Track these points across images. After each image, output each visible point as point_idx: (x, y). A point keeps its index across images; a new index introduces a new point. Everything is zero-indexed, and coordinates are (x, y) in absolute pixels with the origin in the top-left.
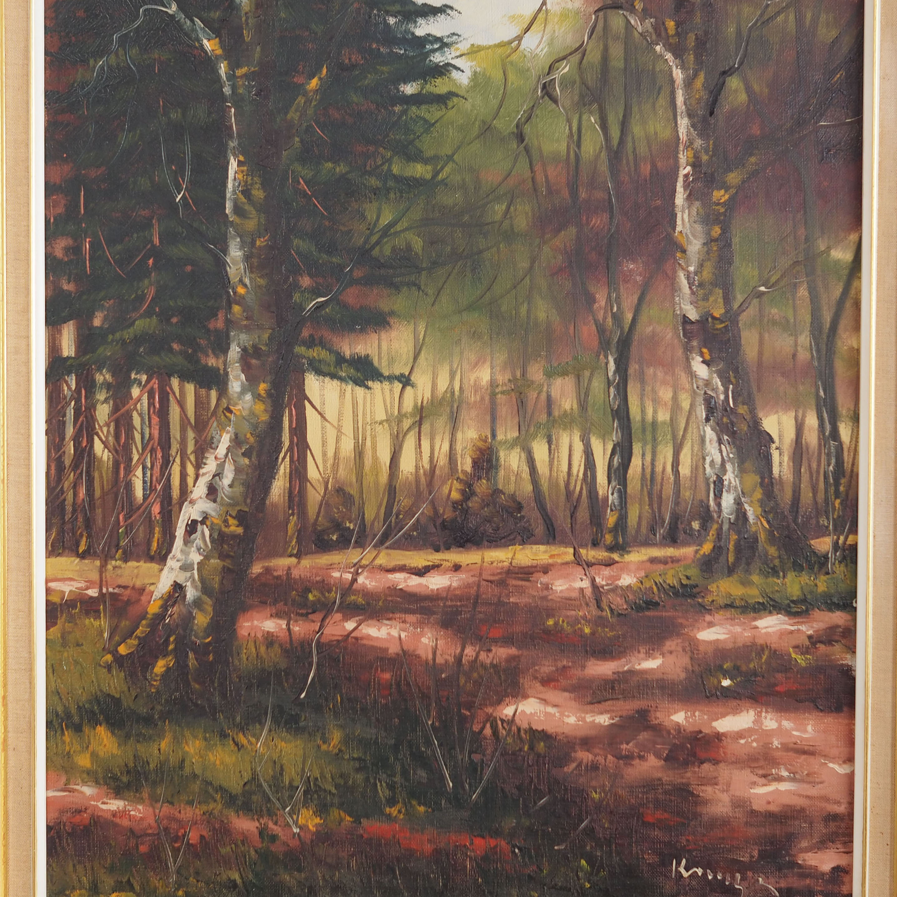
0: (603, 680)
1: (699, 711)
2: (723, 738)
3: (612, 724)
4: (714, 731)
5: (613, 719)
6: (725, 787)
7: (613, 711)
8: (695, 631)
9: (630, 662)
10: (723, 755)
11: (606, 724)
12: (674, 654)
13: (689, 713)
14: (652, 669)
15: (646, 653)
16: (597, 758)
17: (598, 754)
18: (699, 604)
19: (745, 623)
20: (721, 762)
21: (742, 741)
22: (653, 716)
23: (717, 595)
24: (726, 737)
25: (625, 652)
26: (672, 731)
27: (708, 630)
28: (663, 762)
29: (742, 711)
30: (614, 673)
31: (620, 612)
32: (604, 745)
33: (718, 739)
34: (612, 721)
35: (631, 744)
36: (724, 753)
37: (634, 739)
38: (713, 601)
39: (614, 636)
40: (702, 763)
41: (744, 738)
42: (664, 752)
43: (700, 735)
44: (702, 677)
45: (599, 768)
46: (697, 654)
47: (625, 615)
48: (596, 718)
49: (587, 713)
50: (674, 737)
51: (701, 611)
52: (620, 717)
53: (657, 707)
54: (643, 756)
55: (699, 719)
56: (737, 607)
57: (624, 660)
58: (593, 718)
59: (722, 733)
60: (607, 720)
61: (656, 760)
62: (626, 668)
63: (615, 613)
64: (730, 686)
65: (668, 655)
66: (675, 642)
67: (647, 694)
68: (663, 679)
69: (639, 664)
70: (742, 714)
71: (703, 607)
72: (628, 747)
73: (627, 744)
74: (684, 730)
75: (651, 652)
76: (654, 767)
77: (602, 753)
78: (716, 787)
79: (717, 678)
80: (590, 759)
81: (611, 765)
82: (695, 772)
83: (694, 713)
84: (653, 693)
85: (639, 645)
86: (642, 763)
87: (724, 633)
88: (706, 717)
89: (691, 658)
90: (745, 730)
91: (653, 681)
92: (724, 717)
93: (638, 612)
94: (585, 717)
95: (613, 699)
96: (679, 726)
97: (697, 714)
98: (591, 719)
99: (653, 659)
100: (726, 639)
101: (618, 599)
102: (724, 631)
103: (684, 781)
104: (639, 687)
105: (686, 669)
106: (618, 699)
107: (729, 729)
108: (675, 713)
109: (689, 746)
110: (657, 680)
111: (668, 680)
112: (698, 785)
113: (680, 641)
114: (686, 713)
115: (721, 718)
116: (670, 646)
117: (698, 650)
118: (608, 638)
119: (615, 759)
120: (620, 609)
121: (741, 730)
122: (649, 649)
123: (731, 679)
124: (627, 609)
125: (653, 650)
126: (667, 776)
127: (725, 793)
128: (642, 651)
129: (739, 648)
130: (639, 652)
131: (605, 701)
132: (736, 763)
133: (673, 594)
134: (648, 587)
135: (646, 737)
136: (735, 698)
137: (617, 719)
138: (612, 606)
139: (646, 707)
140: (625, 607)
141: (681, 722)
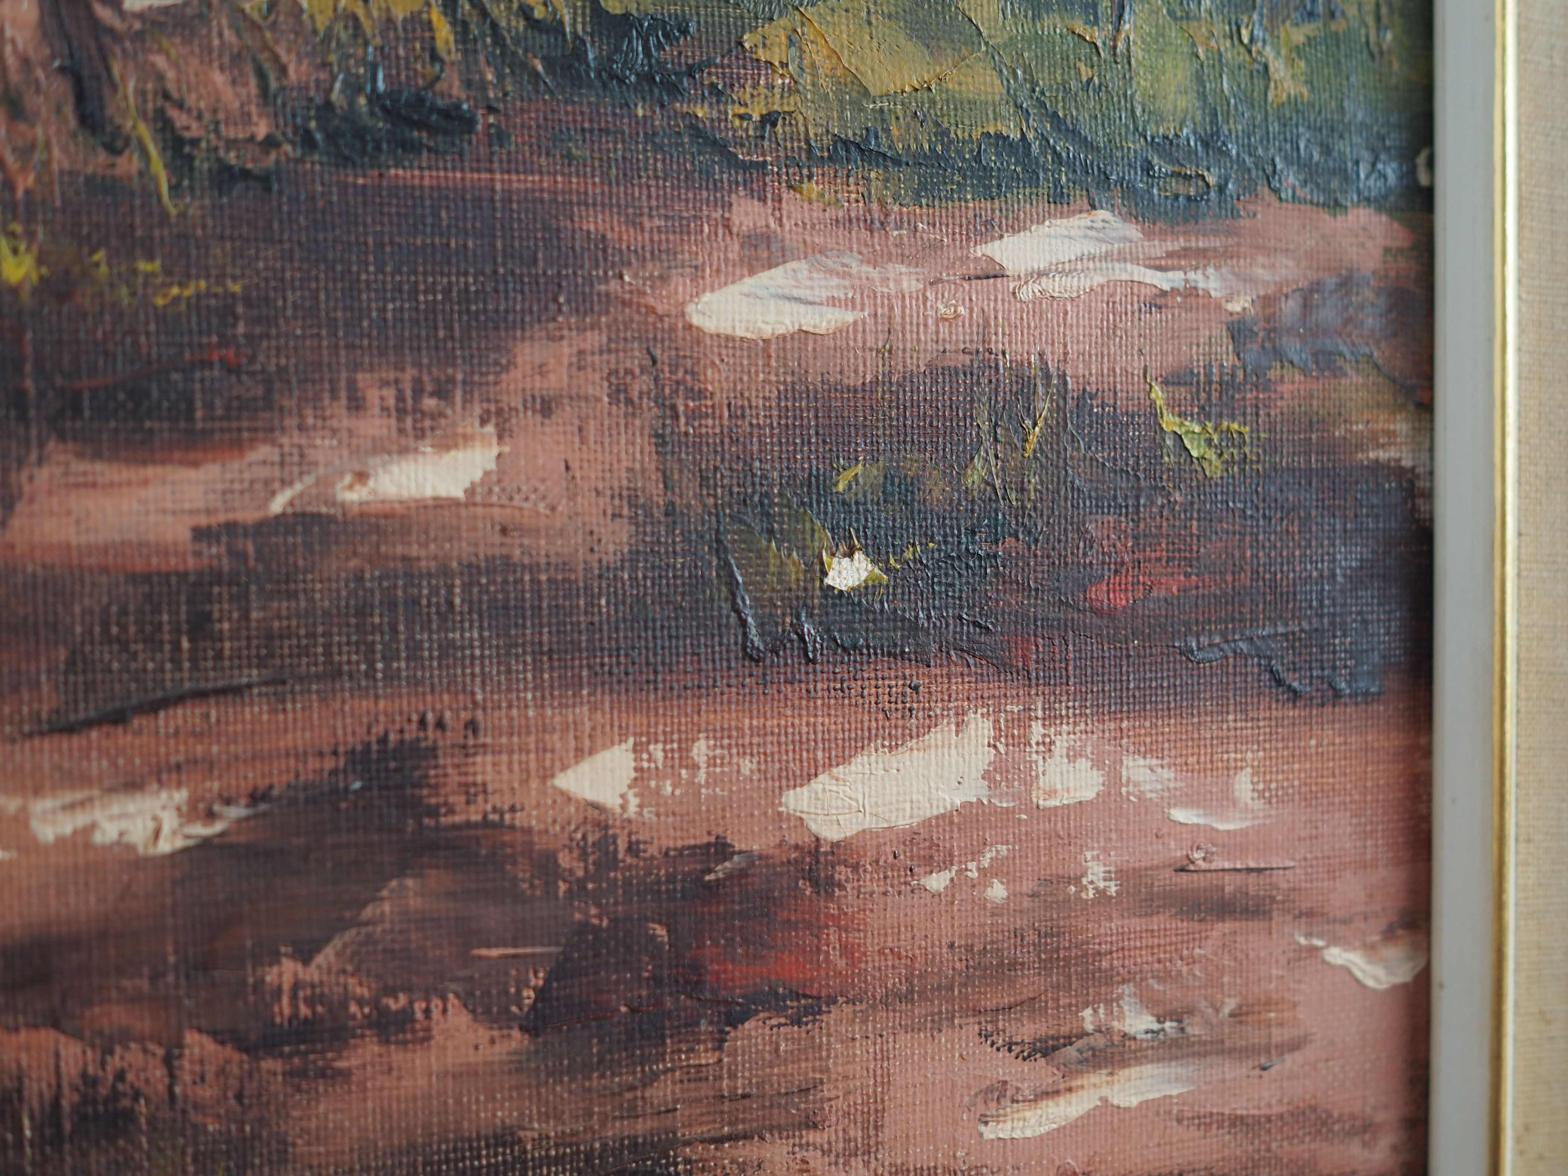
0: (134, 578)
1: (713, 732)
2: (842, 873)
3: (205, 843)
4: (792, 839)
5: (210, 816)
6: (856, 1133)
7: (209, 766)
8: (680, 284)
9: (305, 464)
10: (841, 963)
11: (165, 846)
12: (566, 413)
13: (657, 750)
14: (440, 504)
15: (401, 412)
16: (115, 1062)
17: (124, 1037)
18: (696, 130)
19: (936, 247)
20: (832, 1001)
21: (937, 882)
22: (454, 778)
23: (793, 89)
24: (856, 867)
25: (268, 403)
26: (565, 860)
27: (749, 283)
28: (517, 1039)
29: (932, 722)
30: (200, 534)
31: (232, 157)
32: (155, 977)
33: (815, 883)
34: (201, 830)
35: (326, 957)
36: (847, 950)
37: (341, 925)
38: (769, 119)
39: (196, 303)
40: (735, 1020)
41: (946, 864)
42: (522, 983)
43: (721, 870)
44: (719, 548)
45: (129, 1116)
46: (693, 415)
47: (265, 180)
48: (98, 814)
49: (38, 791)
50: (578, 890)
51: (707, 173)
52: (255, 798)
53: (472, 726)
54: (405, 1018)
55: (713, 780)
56: (897, 162)
57: (263, 451)
58: (81, 819)
59: (835, 845)
60: (169, 820)
61: (483, 1034)
62: (277, 505)
63: (202, 165)
64: (867, 589)
65: (531, 419)
66: (566, 350)
67: (415, 649)
68: (507, 562)
69: (362, 477)
70: (934, 737)
71: (720, 147)
72: (311, 974)
73: (306, 961)
74: (633, 849)
75: (429, 403)
76: (469, 1072)
77: (144, 1024)
78: (812, 1136)
79: (803, 549)
80: (70, 1068)
81: (207, 1092)
82: (698, 1075)
83: (684, 750)
84: (447, 649)
85: (357, 367)
86: (398, 1057)
87: (833, 302)
88: (747, 765)
89: (660, 440)
90: (945, 819)
91: (445, 572)
92: (844, 759)
93: (343, 161)
94: (22, 818)
95: (201, 695)
96: (602, 826)
97: (700, 750)
98: (67, 825)
99: (445, 445)
100: (839, 332)
101: (219, 79)
102: (834, 286)
103: (641, 1127)
104: (363, 611)
105: (633, 504)
106: (236, 691)
107: (869, 823)
108: (580, 754)
109: (661, 931)
110: (472, 569)
111: (534, 568)
112: (718, 1141)
113: (594, 339)
114: (637, 749)
115: (829, 765)
116: (542, 369)
117: (701, 394)
118: (161, 317)
119: (229, 1051)
120: (231, 144)
121: (927, 823)
122: (418, 391)
123: (876, 555)
124: (270, 143)
125: (442, 392)
126: (545, 1117)
127: (857, 1163)
128: (373, 396)
129: (909, 377)
130: (356, 404)
131: (154, 707)
132: (907, 997)
133: (548, 62)
134: (399, 14)
135: (414, 903)
136: (896, 655)
137: (236, 812)
138: (180, 119)
139: (412, 732)
140: (262, 130)
141: (610, 799)
